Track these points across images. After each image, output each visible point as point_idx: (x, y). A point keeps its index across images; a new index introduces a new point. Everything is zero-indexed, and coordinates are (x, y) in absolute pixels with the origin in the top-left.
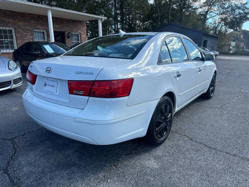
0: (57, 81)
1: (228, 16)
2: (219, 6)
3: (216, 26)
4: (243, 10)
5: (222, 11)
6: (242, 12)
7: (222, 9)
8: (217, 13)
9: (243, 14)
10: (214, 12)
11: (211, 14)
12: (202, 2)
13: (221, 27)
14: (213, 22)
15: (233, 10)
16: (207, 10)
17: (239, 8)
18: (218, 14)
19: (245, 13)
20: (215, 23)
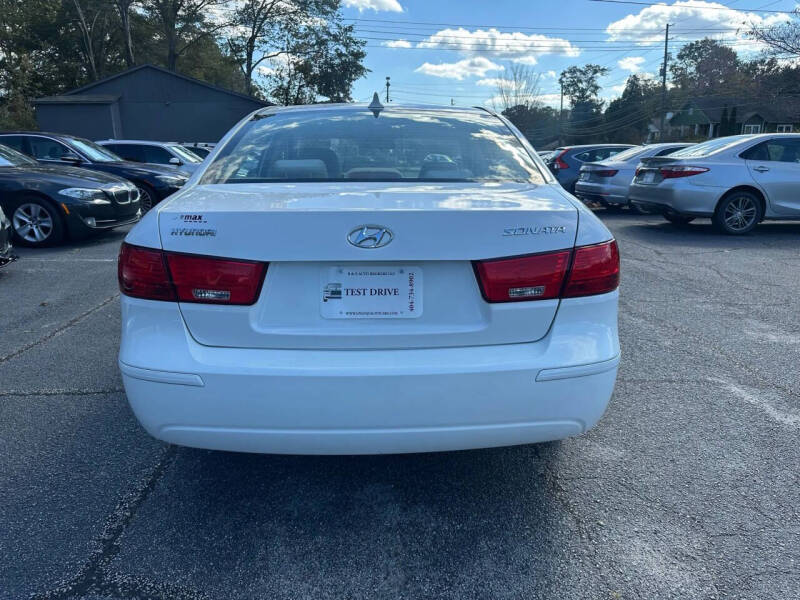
0: (408, 270)
1: (313, 59)
2: (283, 26)
3: (285, 84)
4: (346, 45)
5: (293, 43)
6: (344, 50)
7: (293, 35)
8: (281, 46)
9: (346, 56)
10: (272, 42)
11: (265, 47)
12: (232, 6)
13: (299, 88)
14: (273, 73)
15: (322, 43)
16: (251, 35)
17: (336, 38)
18: (283, 49)
19: (352, 54)
20: (281, 78)
